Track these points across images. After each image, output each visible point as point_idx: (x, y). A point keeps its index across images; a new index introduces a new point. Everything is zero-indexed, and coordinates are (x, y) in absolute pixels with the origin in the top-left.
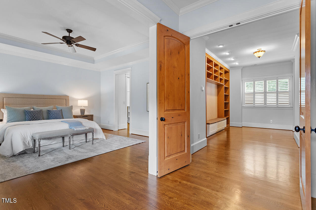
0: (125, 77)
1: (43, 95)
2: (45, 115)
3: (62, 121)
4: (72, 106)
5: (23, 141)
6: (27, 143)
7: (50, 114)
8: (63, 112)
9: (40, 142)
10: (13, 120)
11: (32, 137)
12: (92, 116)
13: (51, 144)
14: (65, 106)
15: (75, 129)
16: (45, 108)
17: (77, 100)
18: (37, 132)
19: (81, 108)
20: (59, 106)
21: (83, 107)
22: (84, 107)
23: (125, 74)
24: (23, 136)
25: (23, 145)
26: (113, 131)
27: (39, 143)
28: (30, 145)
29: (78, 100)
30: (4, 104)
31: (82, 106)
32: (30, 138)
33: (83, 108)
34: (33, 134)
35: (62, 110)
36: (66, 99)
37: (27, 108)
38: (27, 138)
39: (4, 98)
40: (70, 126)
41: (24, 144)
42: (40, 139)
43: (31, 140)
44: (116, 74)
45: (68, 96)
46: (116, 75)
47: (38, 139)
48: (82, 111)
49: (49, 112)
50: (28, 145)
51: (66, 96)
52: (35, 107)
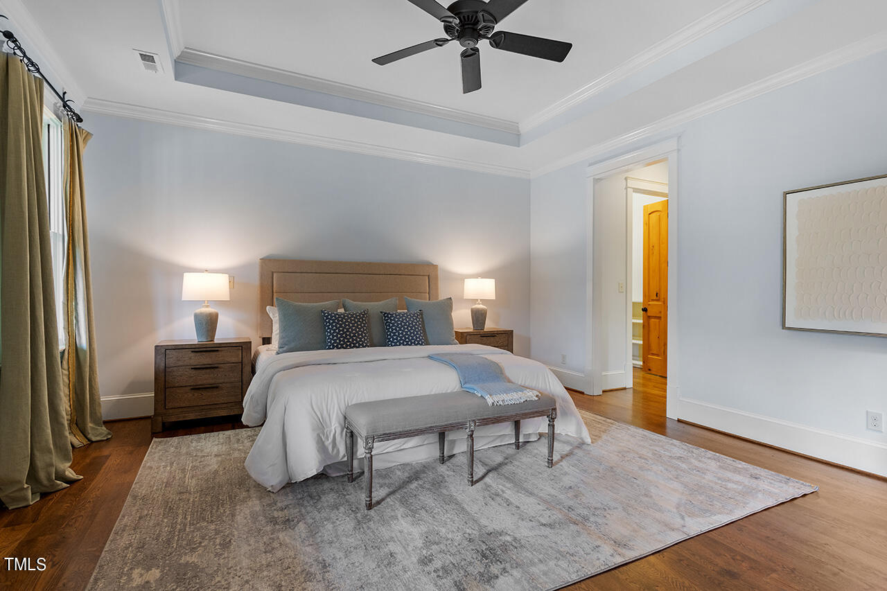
0: (626, 188)
1: (370, 263)
2: (376, 330)
3: (430, 357)
4: (450, 298)
5: (318, 435)
6: (328, 443)
7: (391, 327)
8: (425, 321)
9: (371, 449)
10: (293, 345)
11: (345, 418)
12: (509, 334)
13: (402, 448)
14: (425, 299)
15: (490, 400)
16: (375, 306)
17: (462, 278)
18: (359, 402)
19: (474, 307)
20: (413, 299)
21: (479, 304)
22: (484, 301)
23: (626, 179)
24: (315, 412)
25: (318, 451)
26: (582, 393)
27: (369, 455)
28: (338, 450)
29: (466, 280)
30: (274, 291)
31: (477, 300)
32: (337, 425)
33: (481, 306)
34: (346, 408)
35: (421, 314)
36: (429, 276)
37: (327, 304)
38: (328, 423)
39: (275, 275)
40: (464, 381)
41: (322, 447)
42: (372, 438)
43: (342, 431)
44: (597, 177)
45: (436, 267)
46: (597, 181)
47: (367, 438)
48: (479, 317)
49: (386, 317)
50: (333, 450)
51: (428, 265)
52: (349, 302)
